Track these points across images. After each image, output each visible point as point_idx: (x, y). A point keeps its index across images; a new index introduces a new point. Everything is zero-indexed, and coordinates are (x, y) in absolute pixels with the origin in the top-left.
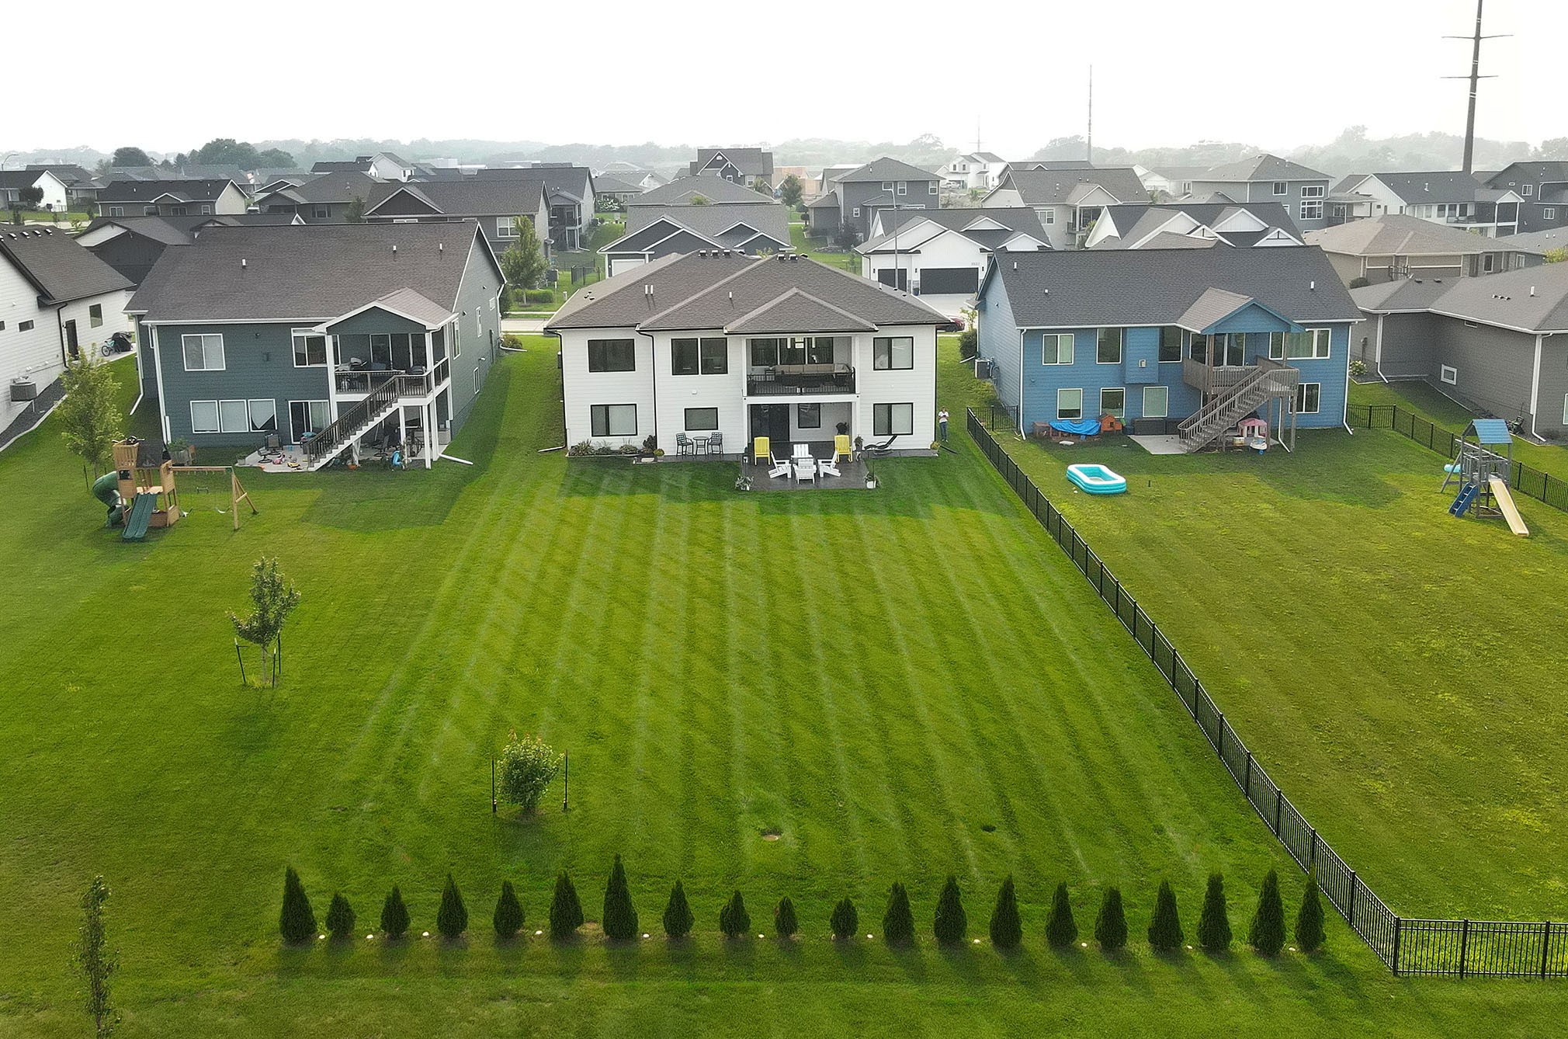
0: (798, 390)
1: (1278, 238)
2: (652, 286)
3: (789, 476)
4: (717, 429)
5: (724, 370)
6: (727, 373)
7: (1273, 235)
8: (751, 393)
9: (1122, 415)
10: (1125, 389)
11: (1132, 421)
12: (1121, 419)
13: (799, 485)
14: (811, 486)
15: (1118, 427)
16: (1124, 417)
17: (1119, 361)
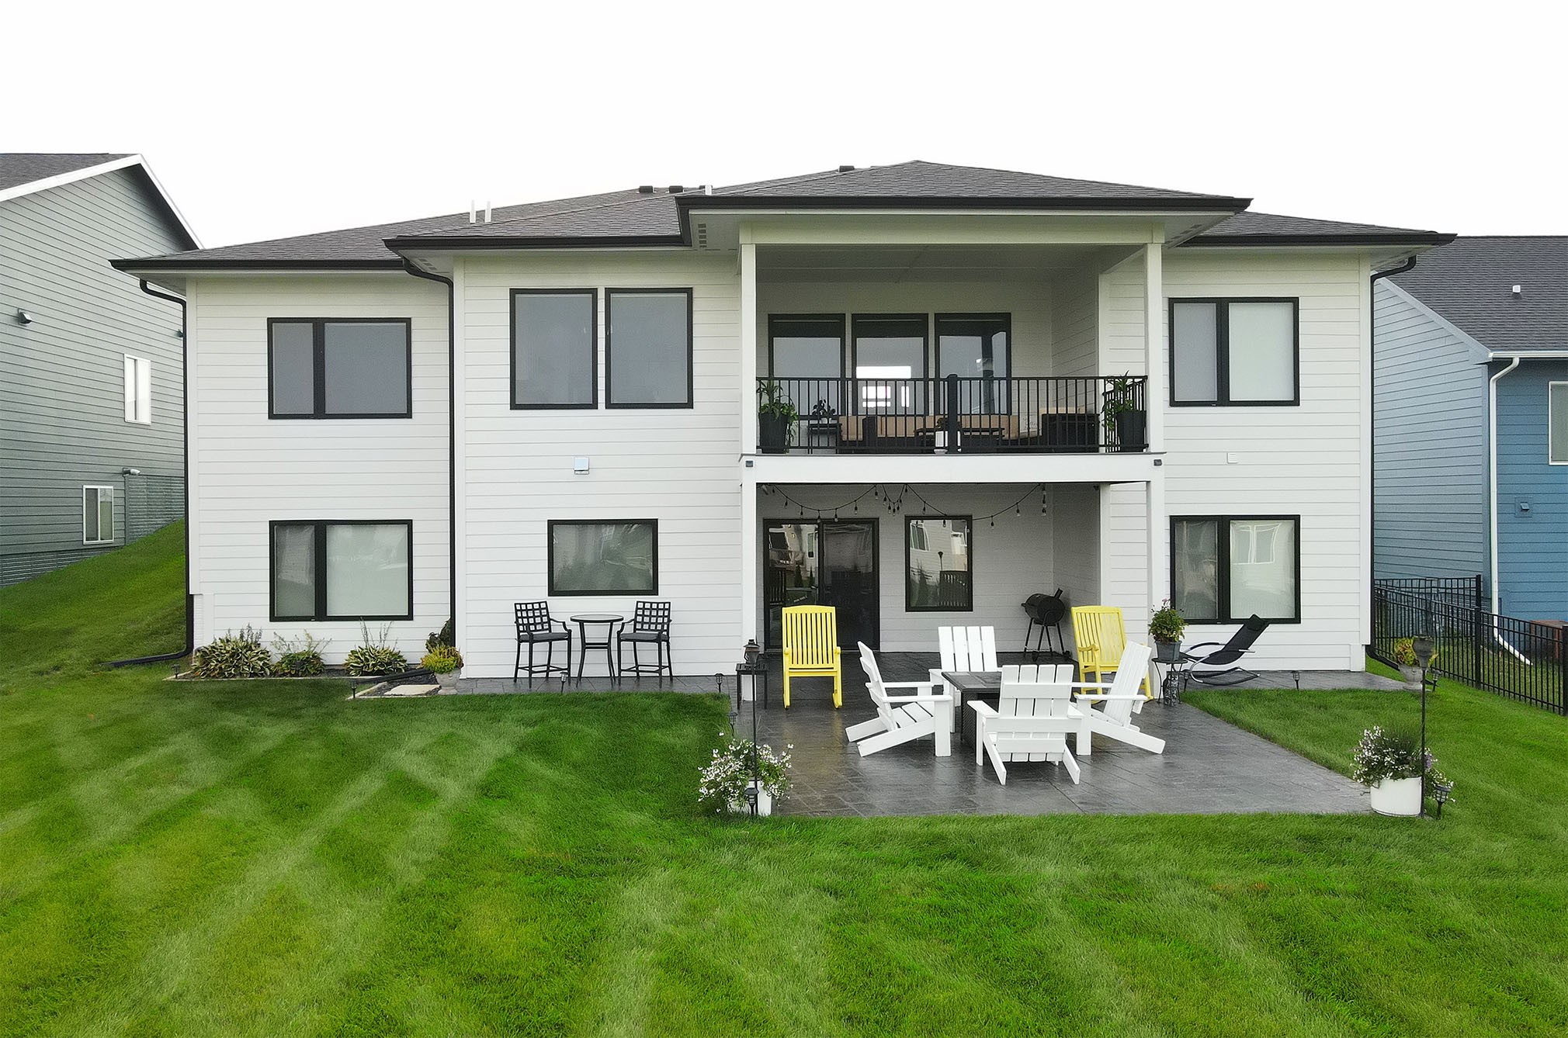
3: (943, 747)
4: (654, 591)
6: (693, 404)
13: (1010, 792)
14: (1071, 793)
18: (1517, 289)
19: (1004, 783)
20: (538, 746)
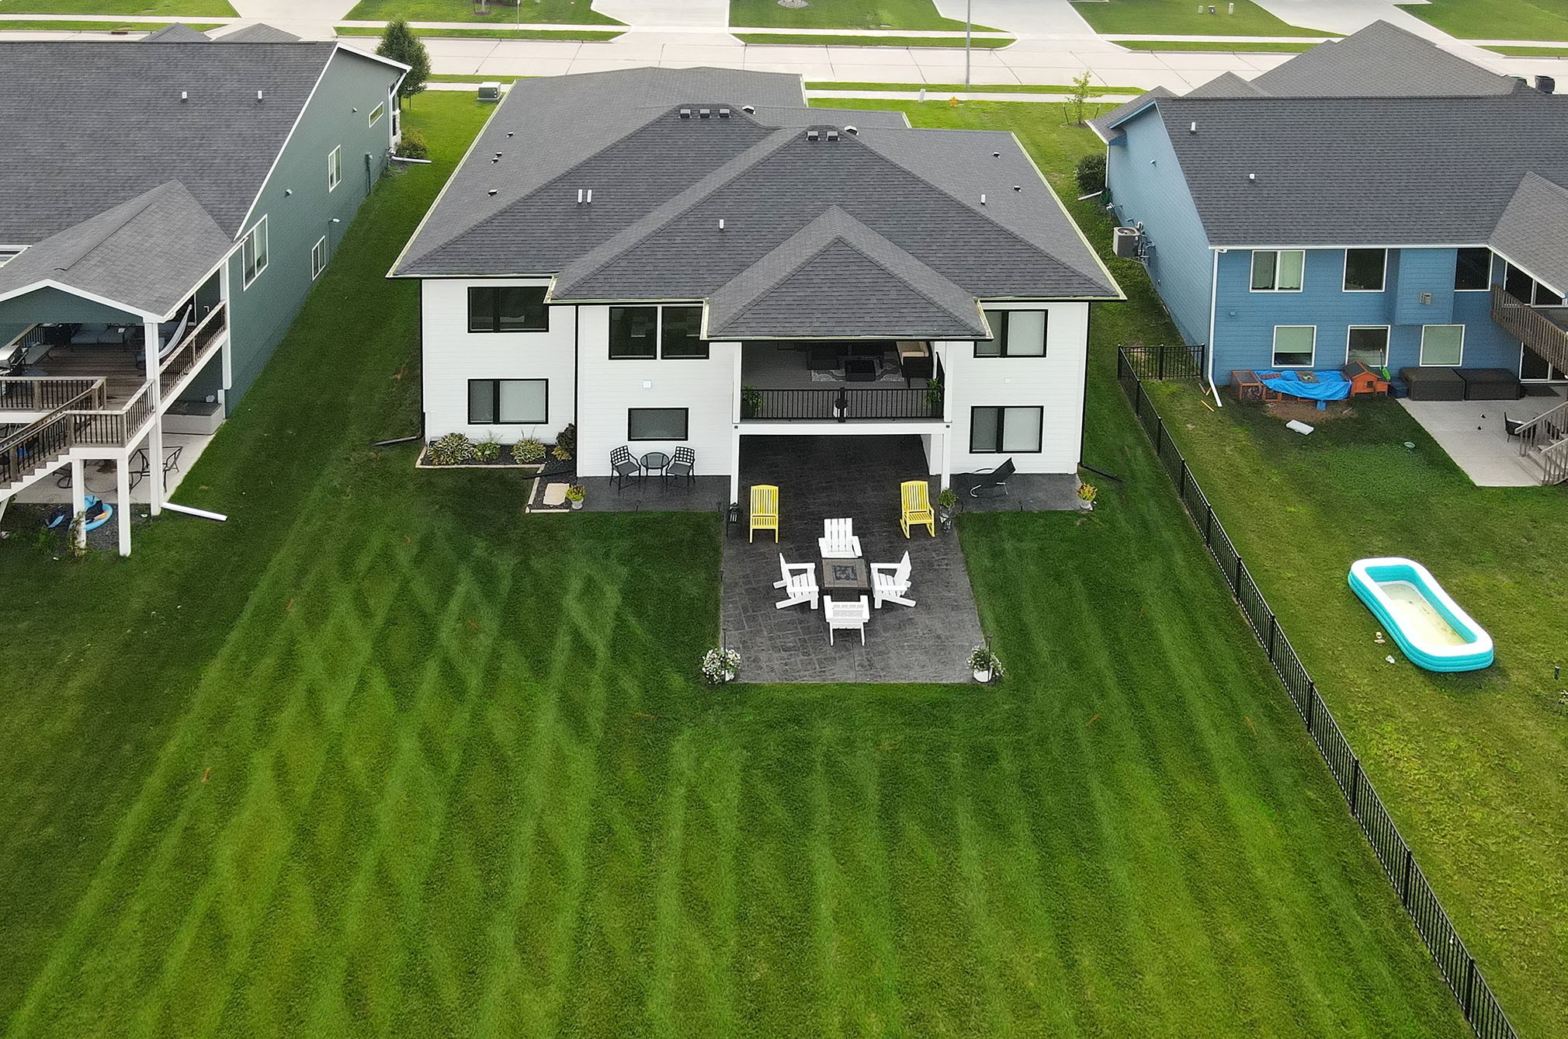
0: (836, 412)
2: (590, 192)
4: (686, 439)
5: (702, 355)
6: (708, 360)
8: (749, 414)
9: (1383, 363)
10: (1391, 328)
11: (1401, 371)
12: (1382, 368)
13: (832, 653)
14: (858, 655)
15: (1382, 387)
16: (1386, 366)
17: (1381, 288)
18: (1252, 176)
19: (832, 644)
20: (632, 596)
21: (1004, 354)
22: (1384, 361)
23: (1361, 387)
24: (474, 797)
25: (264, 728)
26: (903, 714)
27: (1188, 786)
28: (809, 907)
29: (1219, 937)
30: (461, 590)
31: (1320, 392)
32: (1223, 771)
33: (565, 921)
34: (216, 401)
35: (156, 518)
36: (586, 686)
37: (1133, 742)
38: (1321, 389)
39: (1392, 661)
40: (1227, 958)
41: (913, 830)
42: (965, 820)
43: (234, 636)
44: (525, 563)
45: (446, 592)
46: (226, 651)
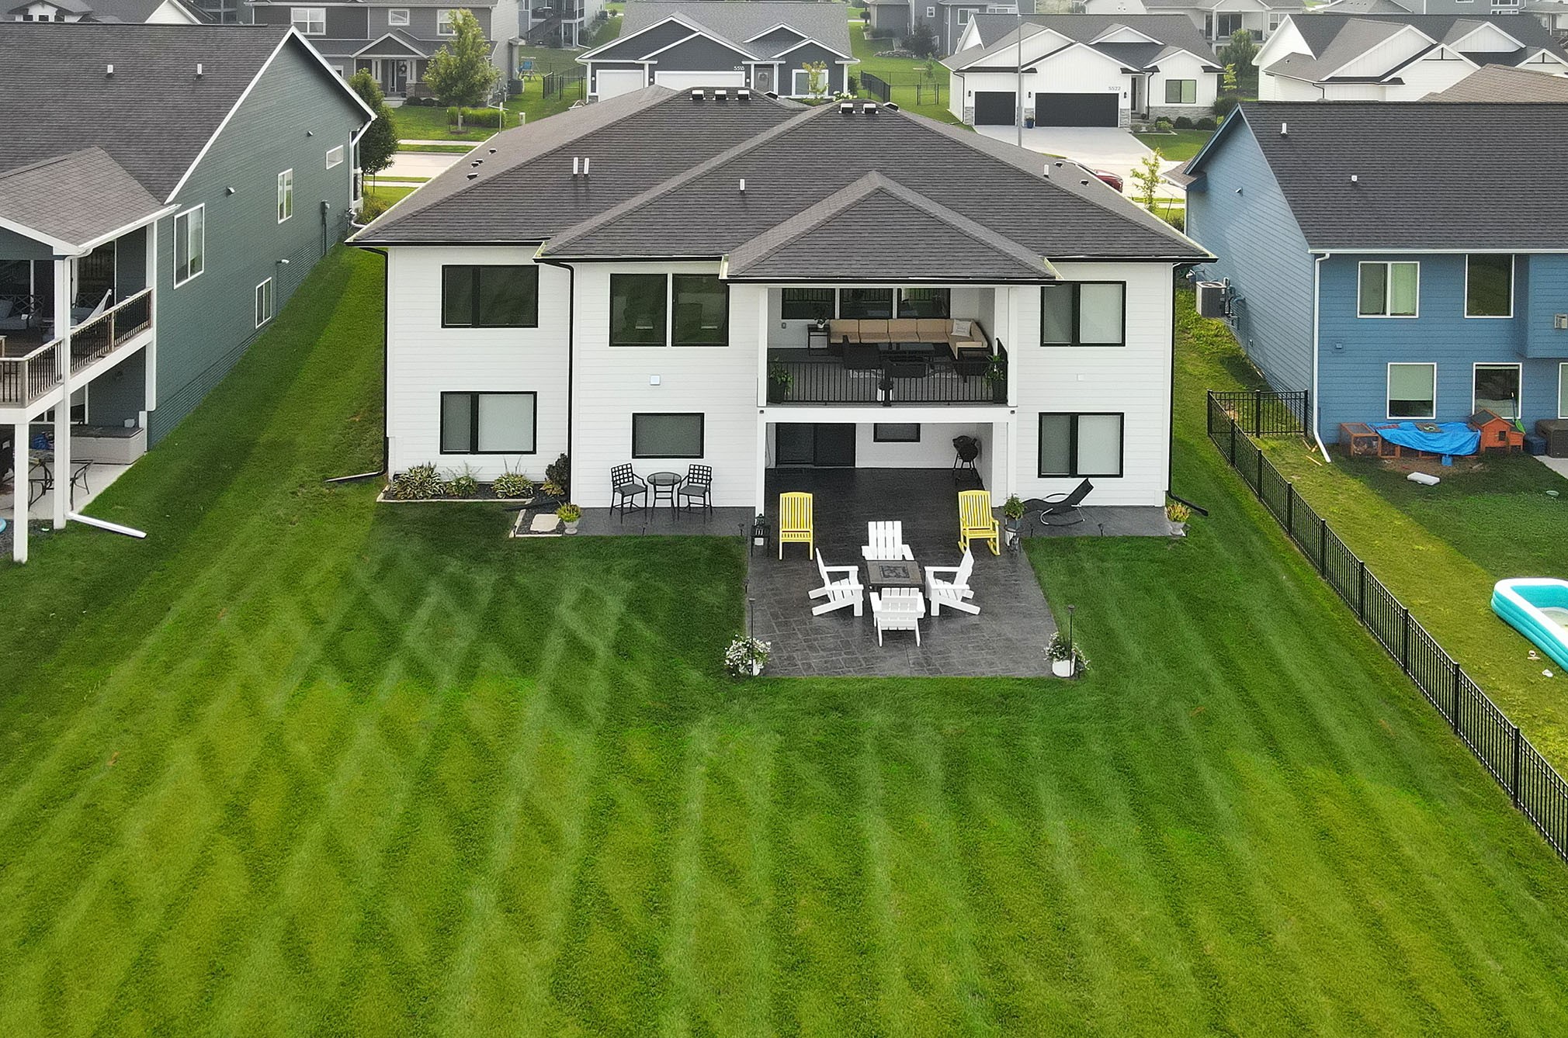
0: (880, 395)
1: (1543, 62)
2: (587, 160)
3: (858, 611)
4: (702, 456)
5: (720, 338)
6: (728, 345)
7: (1536, 57)
8: (777, 395)
9: (1515, 414)
10: (1523, 366)
11: (1537, 424)
12: (1515, 420)
13: (882, 653)
14: (912, 654)
15: (1516, 440)
16: (1519, 417)
17: (1509, 314)
18: (1354, 178)
19: (881, 645)
20: (638, 605)
21: (1075, 341)
22: (1517, 414)
23: (1492, 440)
24: (445, 775)
25: (187, 716)
26: (968, 703)
27: (1315, 773)
28: (861, 870)
29: (1364, 904)
30: (431, 601)
31: (1445, 444)
32: (1356, 763)
33: (560, 884)
34: (136, 426)
35: (60, 531)
36: (584, 679)
37: (1247, 732)
38: (1447, 440)
39: (1550, 675)
40: (1376, 924)
41: (984, 801)
42: (1047, 794)
43: (150, 641)
44: (509, 581)
45: (412, 602)
46: (142, 653)
